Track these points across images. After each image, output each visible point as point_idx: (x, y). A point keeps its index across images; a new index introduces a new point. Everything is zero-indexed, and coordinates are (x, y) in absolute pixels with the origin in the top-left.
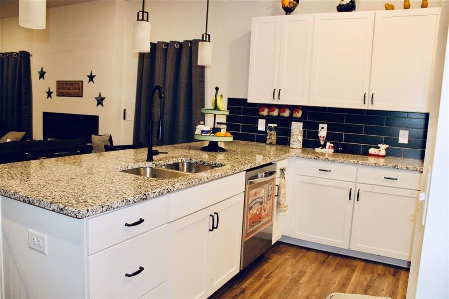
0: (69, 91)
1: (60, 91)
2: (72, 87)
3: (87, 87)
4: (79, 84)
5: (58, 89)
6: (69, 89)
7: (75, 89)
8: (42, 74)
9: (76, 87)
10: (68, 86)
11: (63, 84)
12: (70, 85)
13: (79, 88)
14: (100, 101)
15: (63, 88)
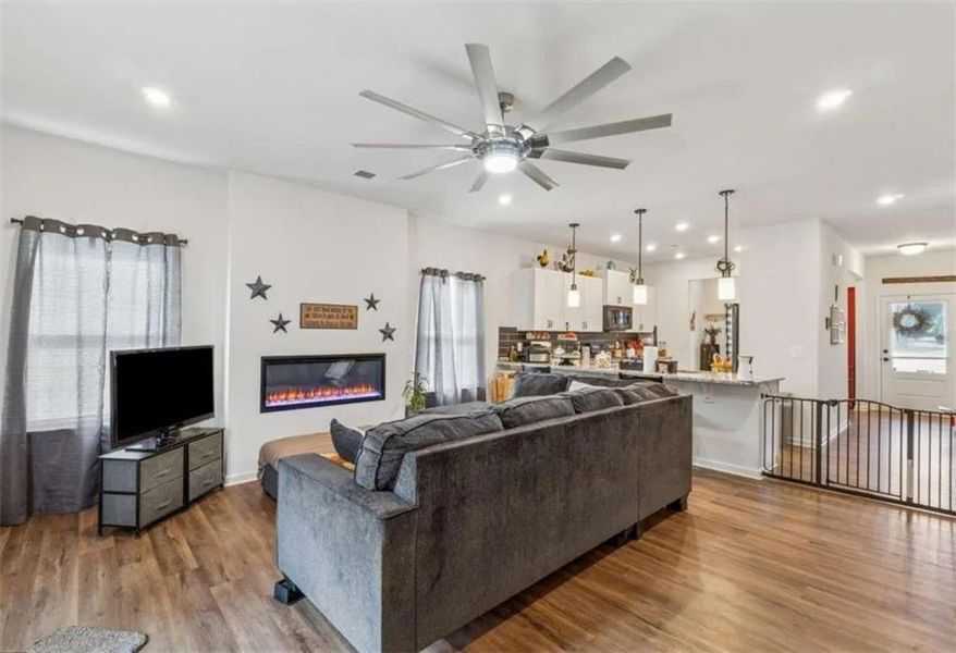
0: (331, 320)
1: (307, 320)
2: (338, 315)
3: (364, 315)
4: (350, 311)
5: (304, 316)
6: (330, 317)
7: (343, 317)
9: (346, 314)
10: (327, 313)
11: (316, 309)
12: (333, 311)
13: (352, 317)
14: (387, 334)
15: (315, 316)
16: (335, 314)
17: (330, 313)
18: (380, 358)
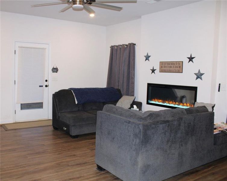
0: (171, 69)
1: (162, 69)
2: (173, 66)
3: (187, 65)
4: (179, 64)
5: (161, 67)
6: (171, 67)
7: (176, 67)
8: (147, 58)
9: (177, 66)
10: (169, 65)
11: (165, 64)
12: (171, 64)
13: (180, 67)
14: (199, 76)
15: (165, 67)
16: (172, 66)
17: (171, 65)
18: (195, 89)
